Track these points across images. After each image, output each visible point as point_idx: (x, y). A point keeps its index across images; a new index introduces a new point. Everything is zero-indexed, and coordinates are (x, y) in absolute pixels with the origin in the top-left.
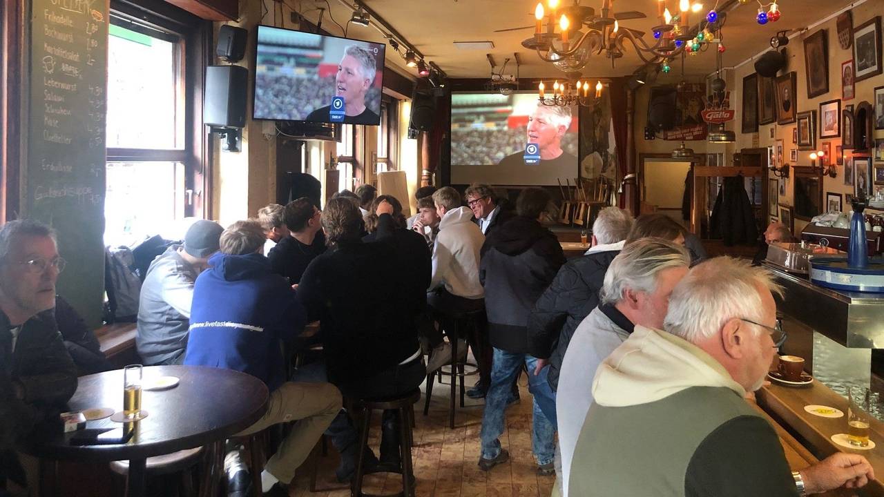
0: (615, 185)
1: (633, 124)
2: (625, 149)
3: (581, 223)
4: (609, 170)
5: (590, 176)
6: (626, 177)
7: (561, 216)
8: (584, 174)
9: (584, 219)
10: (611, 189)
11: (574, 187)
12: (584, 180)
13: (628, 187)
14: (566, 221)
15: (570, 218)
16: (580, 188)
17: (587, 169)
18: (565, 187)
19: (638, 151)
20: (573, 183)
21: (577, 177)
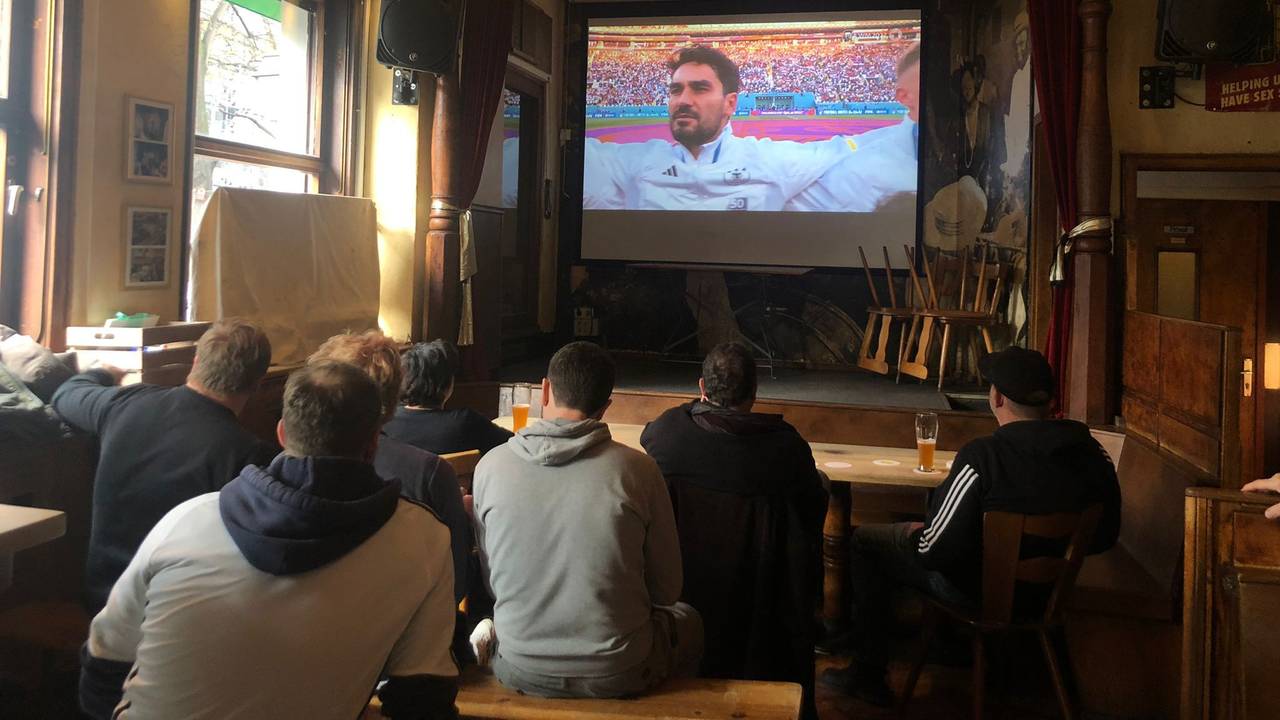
0: (1022, 265)
1: (1103, 49)
2: (1075, 138)
3: (922, 373)
4: (1004, 223)
5: (950, 244)
6: (1079, 230)
7: (864, 352)
8: (933, 239)
9: (932, 364)
10: (1009, 277)
11: (905, 273)
12: (933, 253)
13: (1084, 263)
14: (879, 365)
15: (892, 358)
16: (921, 274)
17: (941, 224)
18: (878, 273)
19: (1118, 145)
20: (901, 261)
21: (912, 244)
